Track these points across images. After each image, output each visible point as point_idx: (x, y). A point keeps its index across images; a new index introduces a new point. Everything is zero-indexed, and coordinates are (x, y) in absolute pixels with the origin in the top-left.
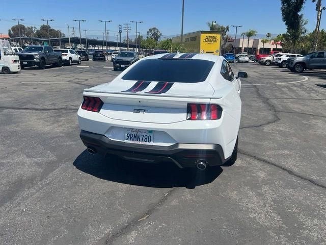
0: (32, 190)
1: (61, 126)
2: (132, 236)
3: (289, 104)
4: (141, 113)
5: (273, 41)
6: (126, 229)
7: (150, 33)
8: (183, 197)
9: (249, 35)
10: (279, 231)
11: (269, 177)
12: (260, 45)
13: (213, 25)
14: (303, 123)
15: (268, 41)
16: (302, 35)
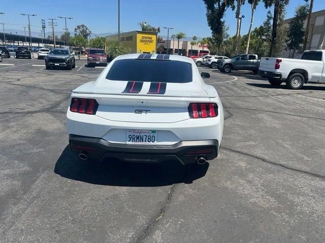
0: (21, 206)
1: (16, 132)
2: (157, 235)
3: (233, 101)
4: (143, 114)
5: (199, 44)
6: (147, 231)
7: (78, 30)
8: (186, 192)
9: (179, 37)
10: (278, 210)
11: (249, 166)
12: (189, 47)
13: (143, 25)
14: (252, 118)
15: (196, 43)
16: (225, 40)
